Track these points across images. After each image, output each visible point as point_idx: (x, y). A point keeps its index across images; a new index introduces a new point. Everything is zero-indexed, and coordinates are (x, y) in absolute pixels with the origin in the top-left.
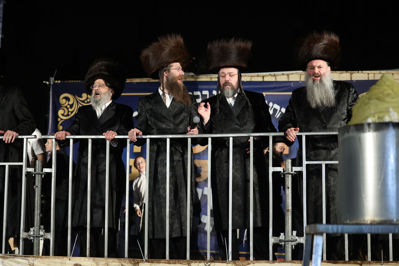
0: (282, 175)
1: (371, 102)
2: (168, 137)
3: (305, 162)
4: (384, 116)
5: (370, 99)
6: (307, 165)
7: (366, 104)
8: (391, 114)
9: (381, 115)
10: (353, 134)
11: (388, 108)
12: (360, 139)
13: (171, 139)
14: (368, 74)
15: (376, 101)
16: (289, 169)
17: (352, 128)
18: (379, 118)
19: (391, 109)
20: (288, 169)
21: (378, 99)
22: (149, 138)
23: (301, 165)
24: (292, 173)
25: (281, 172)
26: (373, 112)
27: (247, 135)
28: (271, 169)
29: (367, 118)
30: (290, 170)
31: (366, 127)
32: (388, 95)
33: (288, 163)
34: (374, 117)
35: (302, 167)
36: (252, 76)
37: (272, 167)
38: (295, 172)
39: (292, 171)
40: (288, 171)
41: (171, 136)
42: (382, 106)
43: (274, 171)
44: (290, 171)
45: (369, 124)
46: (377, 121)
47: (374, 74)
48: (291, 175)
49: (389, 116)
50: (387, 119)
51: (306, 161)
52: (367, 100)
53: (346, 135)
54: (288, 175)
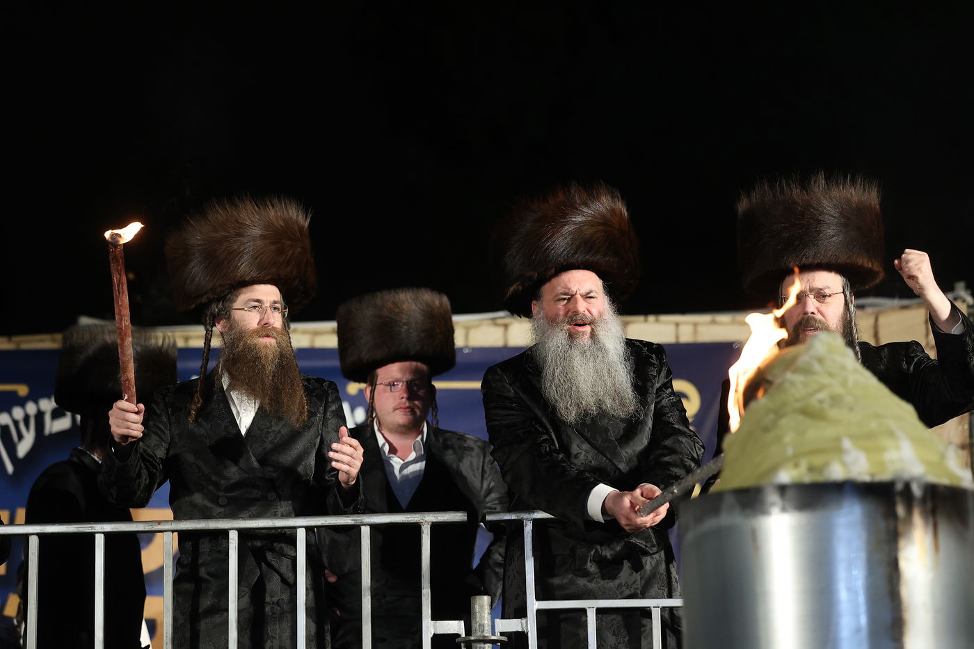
0: (462, 644)
1: (784, 422)
2: (100, 530)
3: (534, 605)
4: (826, 465)
5: (779, 413)
6: (539, 612)
7: (766, 430)
8: (849, 458)
9: (817, 461)
10: (729, 518)
11: (838, 439)
12: (754, 535)
13: (107, 535)
14: (677, 325)
15: (801, 418)
16: (483, 626)
17: (729, 500)
18: (811, 469)
19: (847, 444)
20: (480, 625)
21: (807, 412)
22: (37, 534)
23: (521, 613)
24: (493, 638)
25: (458, 635)
26: (790, 452)
27: (353, 523)
28: (428, 628)
29: (774, 469)
30: (488, 629)
31: (773, 497)
32: (836, 400)
33: (482, 607)
34: (796, 465)
35: (524, 621)
36: (316, 333)
37: (433, 619)
38: (502, 634)
39: (493, 634)
40: (483, 631)
41: (109, 527)
42: (817, 433)
43: (439, 632)
44: (487, 633)
45: (782, 489)
46: (807, 479)
47: (695, 325)
48: (490, 645)
49: (844, 464)
50: (837, 472)
51: (537, 600)
52: (772, 416)
53: (711, 523)
54: (482, 645)
